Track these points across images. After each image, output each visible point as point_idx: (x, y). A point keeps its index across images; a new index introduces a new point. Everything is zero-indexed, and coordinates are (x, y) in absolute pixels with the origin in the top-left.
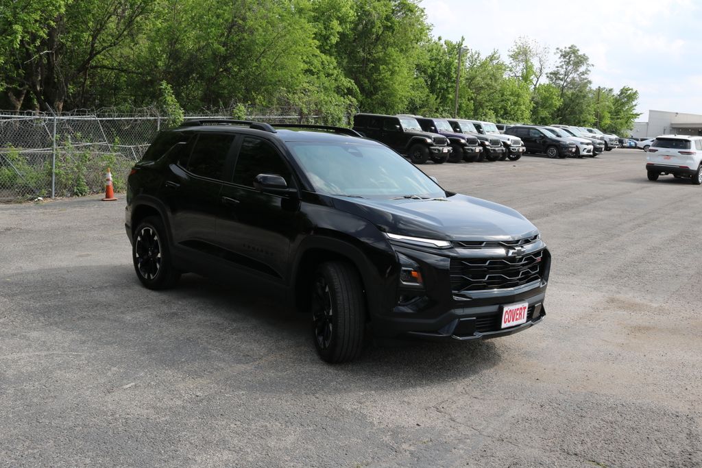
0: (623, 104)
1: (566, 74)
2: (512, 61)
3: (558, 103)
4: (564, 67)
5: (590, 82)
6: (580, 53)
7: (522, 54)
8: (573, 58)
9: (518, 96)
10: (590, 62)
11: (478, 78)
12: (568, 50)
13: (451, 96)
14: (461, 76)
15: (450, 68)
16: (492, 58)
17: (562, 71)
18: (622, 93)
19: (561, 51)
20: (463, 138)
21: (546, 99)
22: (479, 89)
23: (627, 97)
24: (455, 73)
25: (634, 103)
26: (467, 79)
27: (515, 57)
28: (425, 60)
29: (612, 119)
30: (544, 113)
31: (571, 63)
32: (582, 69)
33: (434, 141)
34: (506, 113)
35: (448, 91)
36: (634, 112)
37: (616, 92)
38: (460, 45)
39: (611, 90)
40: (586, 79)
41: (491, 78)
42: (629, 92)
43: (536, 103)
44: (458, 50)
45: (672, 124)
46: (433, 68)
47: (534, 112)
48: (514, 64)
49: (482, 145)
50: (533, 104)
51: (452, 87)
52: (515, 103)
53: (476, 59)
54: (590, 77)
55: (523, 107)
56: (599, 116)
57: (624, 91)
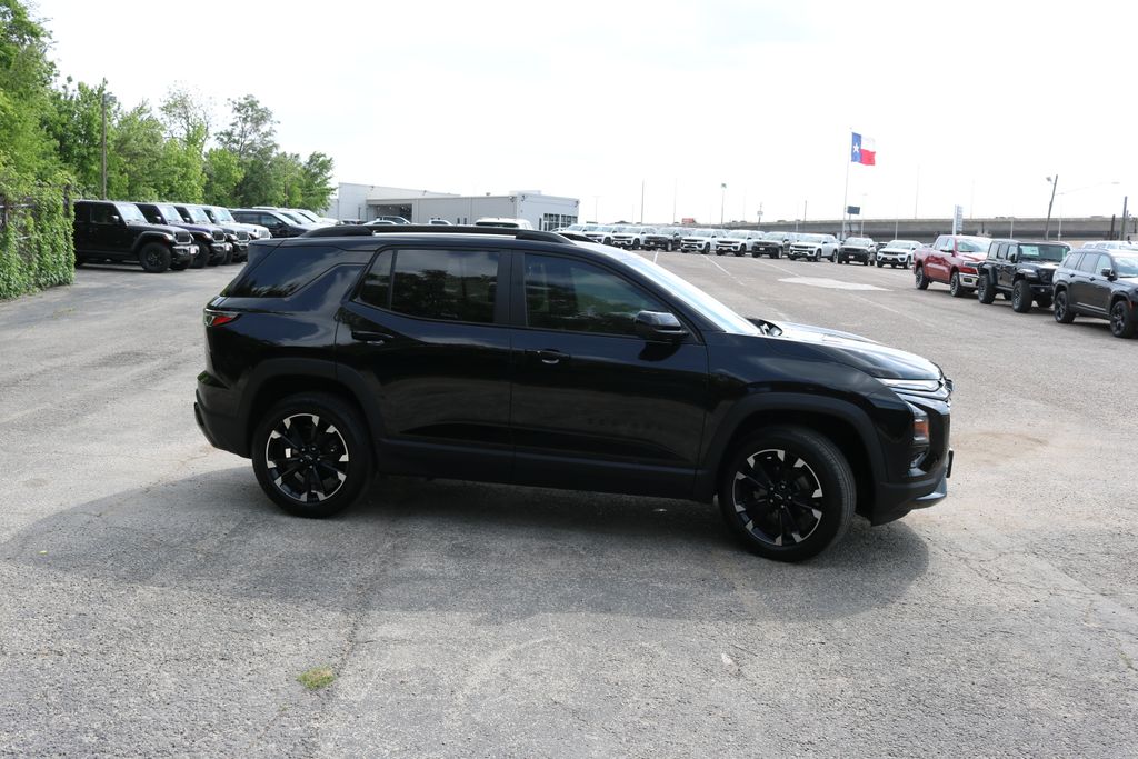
0: (315, 176)
1: (243, 134)
2: (165, 116)
3: (239, 175)
4: (240, 124)
5: (276, 146)
6: (260, 106)
7: (178, 106)
8: (253, 113)
9: (187, 166)
10: (274, 118)
11: (133, 141)
12: (243, 102)
13: (95, 168)
14: (107, 137)
15: (89, 125)
16: (140, 110)
17: (237, 131)
18: (311, 161)
19: (234, 103)
20: (208, 232)
21: (220, 170)
22: (134, 156)
23: (320, 165)
24: (98, 132)
25: (329, 174)
26: (116, 141)
27: (167, 109)
28: (51, 111)
29: (303, 195)
30: (219, 189)
31: (249, 119)
32: (264, 128)
33: (176, 238)
34: (171, 192)
35: (89, 160)
36: (328, 186)
37: (304, 159)
38: (101, 90)
39: (297, 156)
40: (269, 142)
41: (149, 141)
42: (321, 159)
43: (209, 176)
44: (99, 99)
45: (368, 201)
46: (63, 125)
47: (208, 188)
48: (167, 120)
49: (229, 240)
50: (206, 179)
51: (95, 153)
52: (184, 177)
53: (115, 112)
54: (276, 139)
55: (194, 182)
56: (289, 192)
57: (314, 158)
